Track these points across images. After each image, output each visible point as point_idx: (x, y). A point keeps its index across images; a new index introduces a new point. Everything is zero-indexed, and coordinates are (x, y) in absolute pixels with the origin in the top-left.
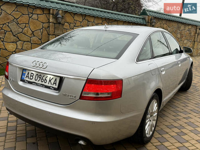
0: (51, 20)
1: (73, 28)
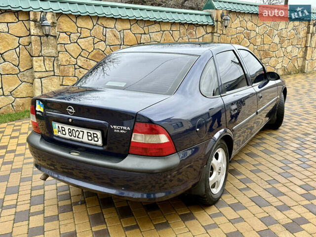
0: (32, 32)
1: (77, 42)
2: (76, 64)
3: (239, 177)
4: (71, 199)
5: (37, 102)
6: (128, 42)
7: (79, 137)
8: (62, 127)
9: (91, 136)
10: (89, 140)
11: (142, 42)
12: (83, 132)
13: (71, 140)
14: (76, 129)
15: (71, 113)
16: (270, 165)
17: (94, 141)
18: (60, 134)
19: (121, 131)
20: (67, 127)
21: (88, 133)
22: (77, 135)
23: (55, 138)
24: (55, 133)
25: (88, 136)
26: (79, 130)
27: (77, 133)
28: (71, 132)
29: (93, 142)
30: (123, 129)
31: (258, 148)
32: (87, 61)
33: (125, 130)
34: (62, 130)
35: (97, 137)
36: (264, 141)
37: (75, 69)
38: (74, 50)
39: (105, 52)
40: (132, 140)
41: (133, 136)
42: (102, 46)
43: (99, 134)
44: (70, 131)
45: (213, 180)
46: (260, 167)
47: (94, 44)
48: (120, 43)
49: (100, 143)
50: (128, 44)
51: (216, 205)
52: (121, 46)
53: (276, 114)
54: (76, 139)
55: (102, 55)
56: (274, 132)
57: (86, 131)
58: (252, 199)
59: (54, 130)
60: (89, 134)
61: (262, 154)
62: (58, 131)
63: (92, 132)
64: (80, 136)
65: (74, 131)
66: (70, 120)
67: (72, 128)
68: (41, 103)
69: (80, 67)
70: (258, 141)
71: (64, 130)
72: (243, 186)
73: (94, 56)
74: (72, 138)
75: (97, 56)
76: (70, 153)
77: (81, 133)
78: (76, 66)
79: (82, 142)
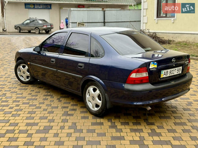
5: (151, 63)
18: (165, 76)
20: (169, 70)
23: (162, 79)
29: (178, 73)
35: (180, 70)
40: (188, 66)
44: (170, 72)
59: (161, 75)
66: (174, 65)
68: (155, 63)
71: (167, 73)
74: (171, 75)
79: (174, 75)
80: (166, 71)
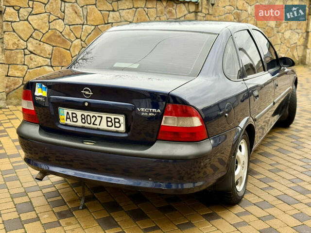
1: (27, 20)
2: (26, 48)
3: (258, 177)
4: (66, 204)
5: (38, 85)
6: (93, 20)
7: (95, 123)
8: (72, 113)
9: (111, 121)
10: (108, 126)
11: (109, 22)
12: (102, 117)
13: (83, 127)
14: (92, 114)
15: (88, 95)
16: (289, 164)
17: (115, 127)
18: (68, 122)
19: (150, 114)
20: (79, 113)
21: (107, 118)
22: (92, 122)
24: (62, 121)
25: (107, 121)
26: (96, 115)
27: (93, 120)
28: (84, 119)
29: (113, 128)
30: (152, 112)
31: (271, 147)
32: (40, 44)
33: (154, 113)
34: (73, 117)
35: (119, 122)
36: (276, 140)
37: (25, 55)
38: (24, 30)
39: (63, 33)
40: (163, 124)
41: (164, 119)
42: (59, 25)
43: (122, 118)
44: (83, 117)
45: (238, 175)
46: (279, 167)
47: (49, 23)
48: (82, 23)
49: (122, 128)
50: (92, 23)
51: (240, 204)
52: (84, 27)
53: (287, 108)
54: (91, 126)
55: (59, 37)
56: (286, 131)
57: (104, 116)
58: (278, 198)
59: (61, 117)
60: (109, 120)
61: (277, 154)
62: (67, 118)
63: (113, 116)
64: (97, 122)
65: (89, 117)
66: (86, 104)
67: (86, 113)
68: (43, 86)
69: (31, 53)
70: (270, 140)
71: (76, 117)
72: (265, 186)
73: (48, 38)
74: (86, 125)
75: (53, 38)
76: (83, 142)
77: (99, 119)
78: (26, 50)
79: (98, 129)
80: (70, 111)
